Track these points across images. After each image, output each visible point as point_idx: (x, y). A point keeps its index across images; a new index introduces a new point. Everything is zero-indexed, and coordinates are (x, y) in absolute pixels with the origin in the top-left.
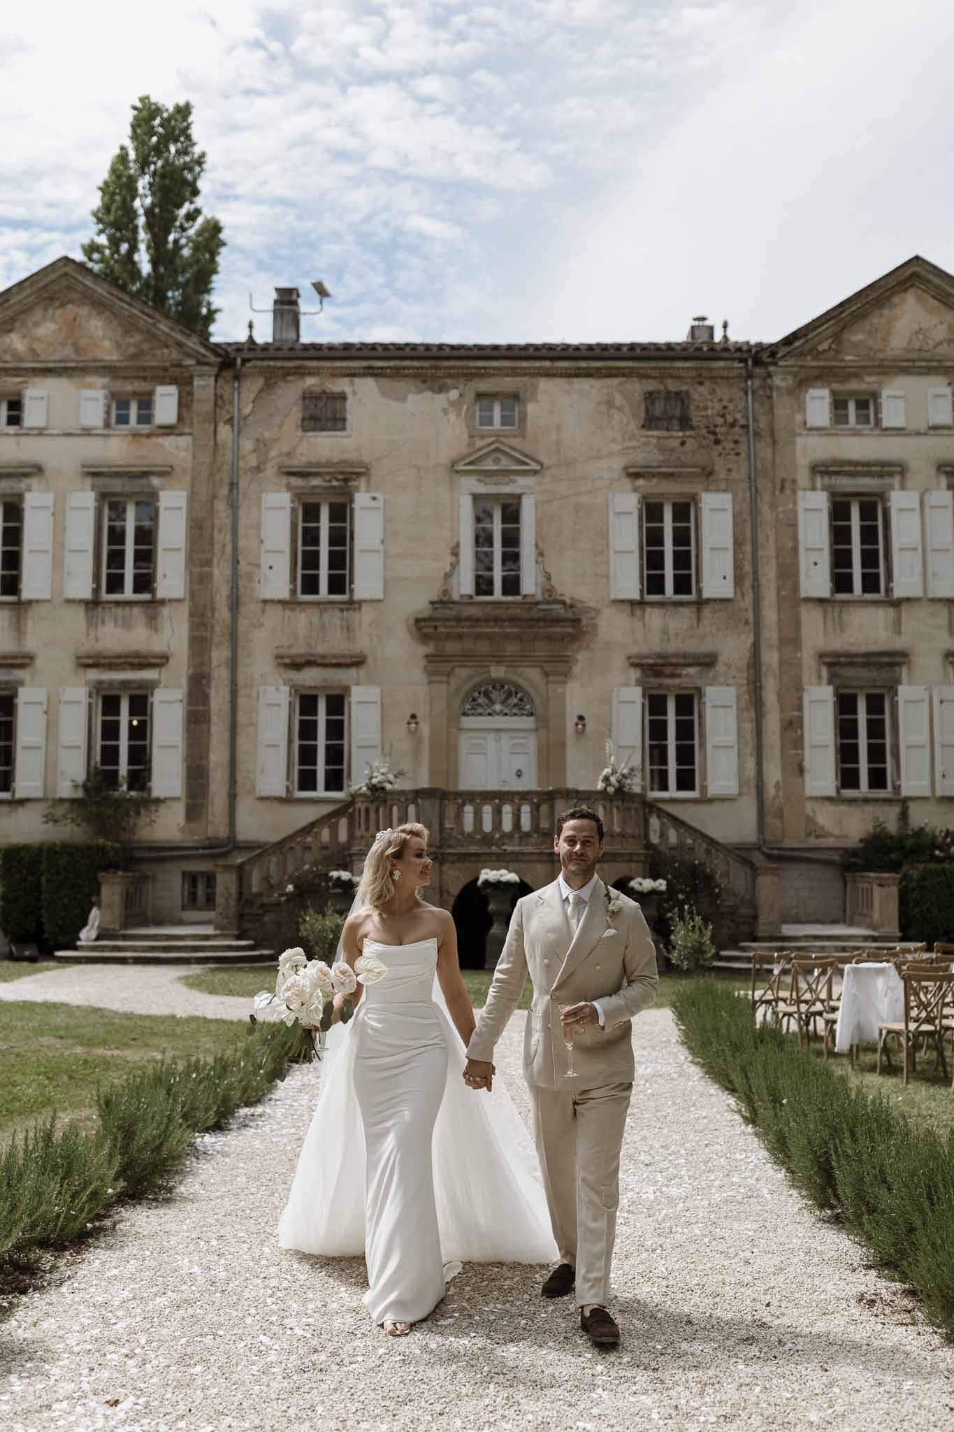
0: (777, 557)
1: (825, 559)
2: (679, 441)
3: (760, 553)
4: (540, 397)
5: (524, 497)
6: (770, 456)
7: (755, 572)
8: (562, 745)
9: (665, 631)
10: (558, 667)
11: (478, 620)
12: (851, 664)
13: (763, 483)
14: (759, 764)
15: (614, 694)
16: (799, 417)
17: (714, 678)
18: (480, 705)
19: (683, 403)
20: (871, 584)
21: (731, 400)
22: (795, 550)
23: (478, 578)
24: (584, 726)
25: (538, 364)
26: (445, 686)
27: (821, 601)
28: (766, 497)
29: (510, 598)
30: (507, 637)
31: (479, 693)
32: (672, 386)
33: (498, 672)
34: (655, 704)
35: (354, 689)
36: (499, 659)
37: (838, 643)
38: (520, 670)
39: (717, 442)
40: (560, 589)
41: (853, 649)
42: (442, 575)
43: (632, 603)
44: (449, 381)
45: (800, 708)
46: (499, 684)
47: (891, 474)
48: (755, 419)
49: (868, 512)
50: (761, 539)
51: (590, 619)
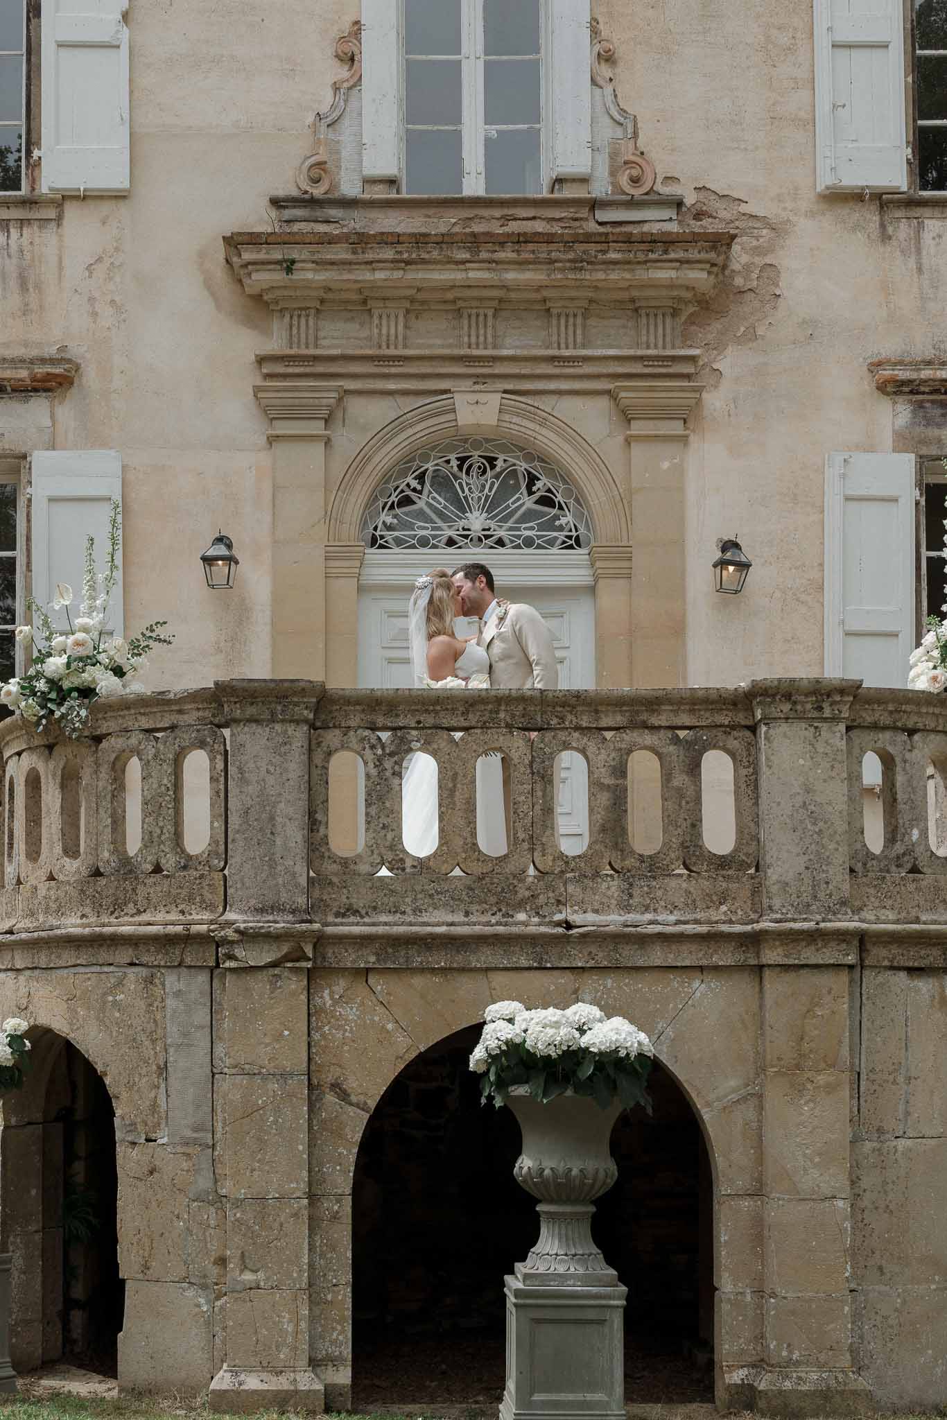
8: (678, 629)
10: (666, 403)
11: (421, 244)
15: (832, 474)
18: (421, 515)
26: (316, 454)
31: (421, 478)
33: (477, 411)
35: (40, 459)
36: (480, 370)
38: (546, 403)
40: (661, 162)
42: (310, 118)
43: (883, 201)
51: (757, 251)
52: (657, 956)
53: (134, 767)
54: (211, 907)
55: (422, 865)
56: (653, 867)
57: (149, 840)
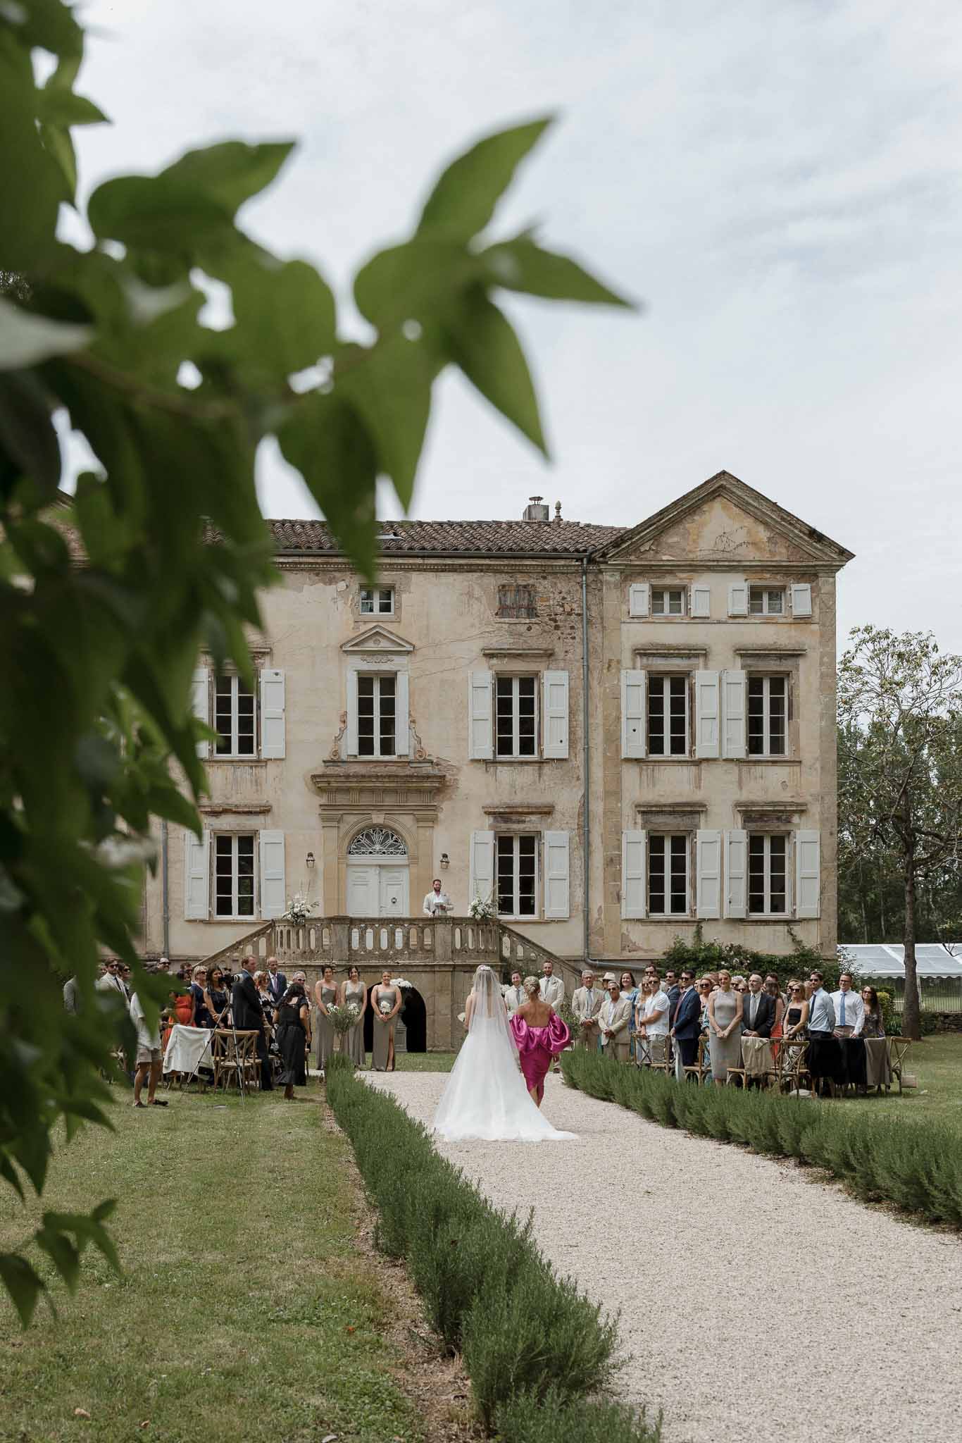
0: (604, 725)
1: (642, 726)
2: (527, 626)
3: (591, 721)
4: (412, 589)
5: (398, 673)
6: (600, 640)
7: (587, 737)
9: (513, 786)
10: (428, 817)
11: (363, 776)
12: (662, 812)
13: (594, 663)
14: (587, 893)
15: (472, 835)
16: (624, 608)
17: (551, 824)
18: (363, 845)
19: (530, 595)
20: (678, 746)
21: (569, 593)
22: (619, 718)
23: (361, 741)
24: (448, 862)
25: (411, 561)
26: (335, 831)
27: (638, 761)
28: (596, 674)
29: (387, 758)
30: (386, 791)
31: (363, 836)
32: (522, 580)
33: (378, 818)
34: (504, 844)
35: (262, 833)
36: (378, 808)
37: (652, 795)
38: (395, 816)
39: (557, 628)
40: (428, 749)
41: (663, 801)
42: (334, 738)
43: (485, 761)
44: (337, 574)
45: (619, 848)
46: (380, 828)
47: (697, 656)
48: (588, 609)
49: (678, 686)
50: (591, 708)
51: (453, 775)
52: (415, 969)
53: (312, 931)
54: (329, 959)
55: (370, 951)
56: (415, 952)
57: (316, 947)
